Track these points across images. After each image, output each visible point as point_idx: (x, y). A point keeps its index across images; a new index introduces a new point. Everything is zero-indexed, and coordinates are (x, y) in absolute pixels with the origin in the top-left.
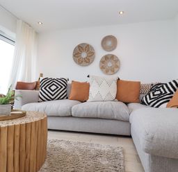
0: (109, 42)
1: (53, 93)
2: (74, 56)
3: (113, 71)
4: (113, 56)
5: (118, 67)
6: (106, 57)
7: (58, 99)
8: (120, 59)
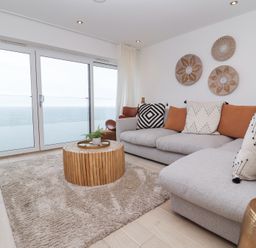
2: (177, 73)
3: (228, 90)
5: (235, 84)
6: (218, 71)
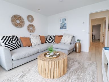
0: (30, 18)
1: (15, 45)
2: (12, 21)
4: (32, 25)
5: (34, 30)
6: (30, 25)
7: (18, 47)
8: (35, 27)
